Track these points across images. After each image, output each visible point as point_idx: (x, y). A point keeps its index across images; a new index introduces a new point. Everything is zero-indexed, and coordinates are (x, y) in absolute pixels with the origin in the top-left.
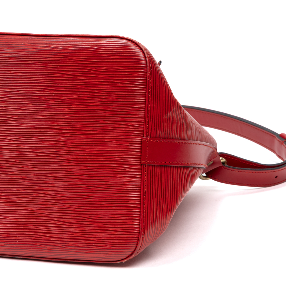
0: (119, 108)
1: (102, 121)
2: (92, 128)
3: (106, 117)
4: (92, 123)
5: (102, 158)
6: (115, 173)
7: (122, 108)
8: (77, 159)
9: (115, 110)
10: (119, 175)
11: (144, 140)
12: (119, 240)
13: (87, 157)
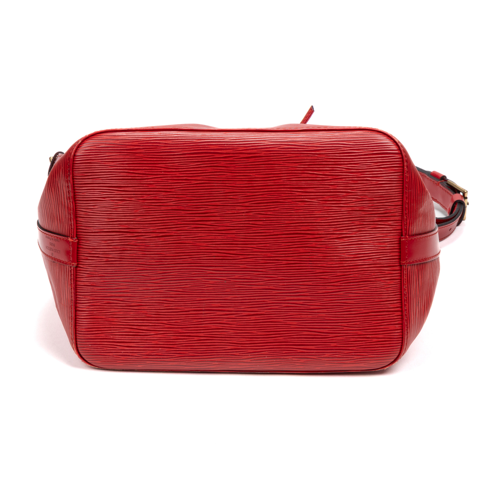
0: (376, 207)
1: (357, 223)
2: (348, 230)
3: (363, 218)
4: (347, 225)
5: (360, 263)
6: (374, 277)
7: (379, 207)
8: (332, 266)
9: (371, 210)
10: (378, 279)
11: (404, 239)
12: (381, 347)
13: (344, 262)
